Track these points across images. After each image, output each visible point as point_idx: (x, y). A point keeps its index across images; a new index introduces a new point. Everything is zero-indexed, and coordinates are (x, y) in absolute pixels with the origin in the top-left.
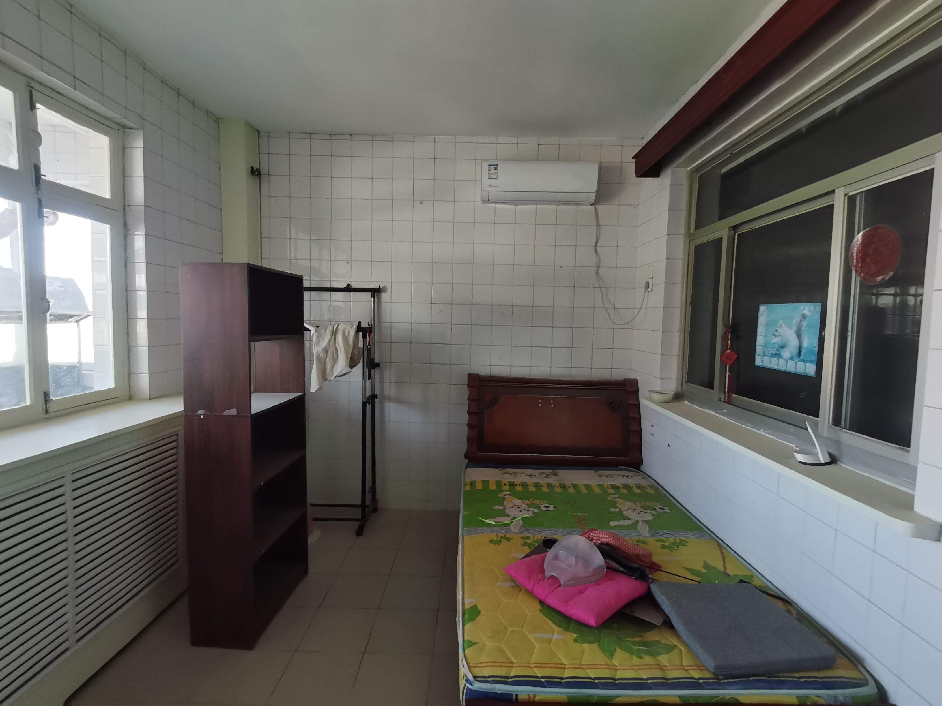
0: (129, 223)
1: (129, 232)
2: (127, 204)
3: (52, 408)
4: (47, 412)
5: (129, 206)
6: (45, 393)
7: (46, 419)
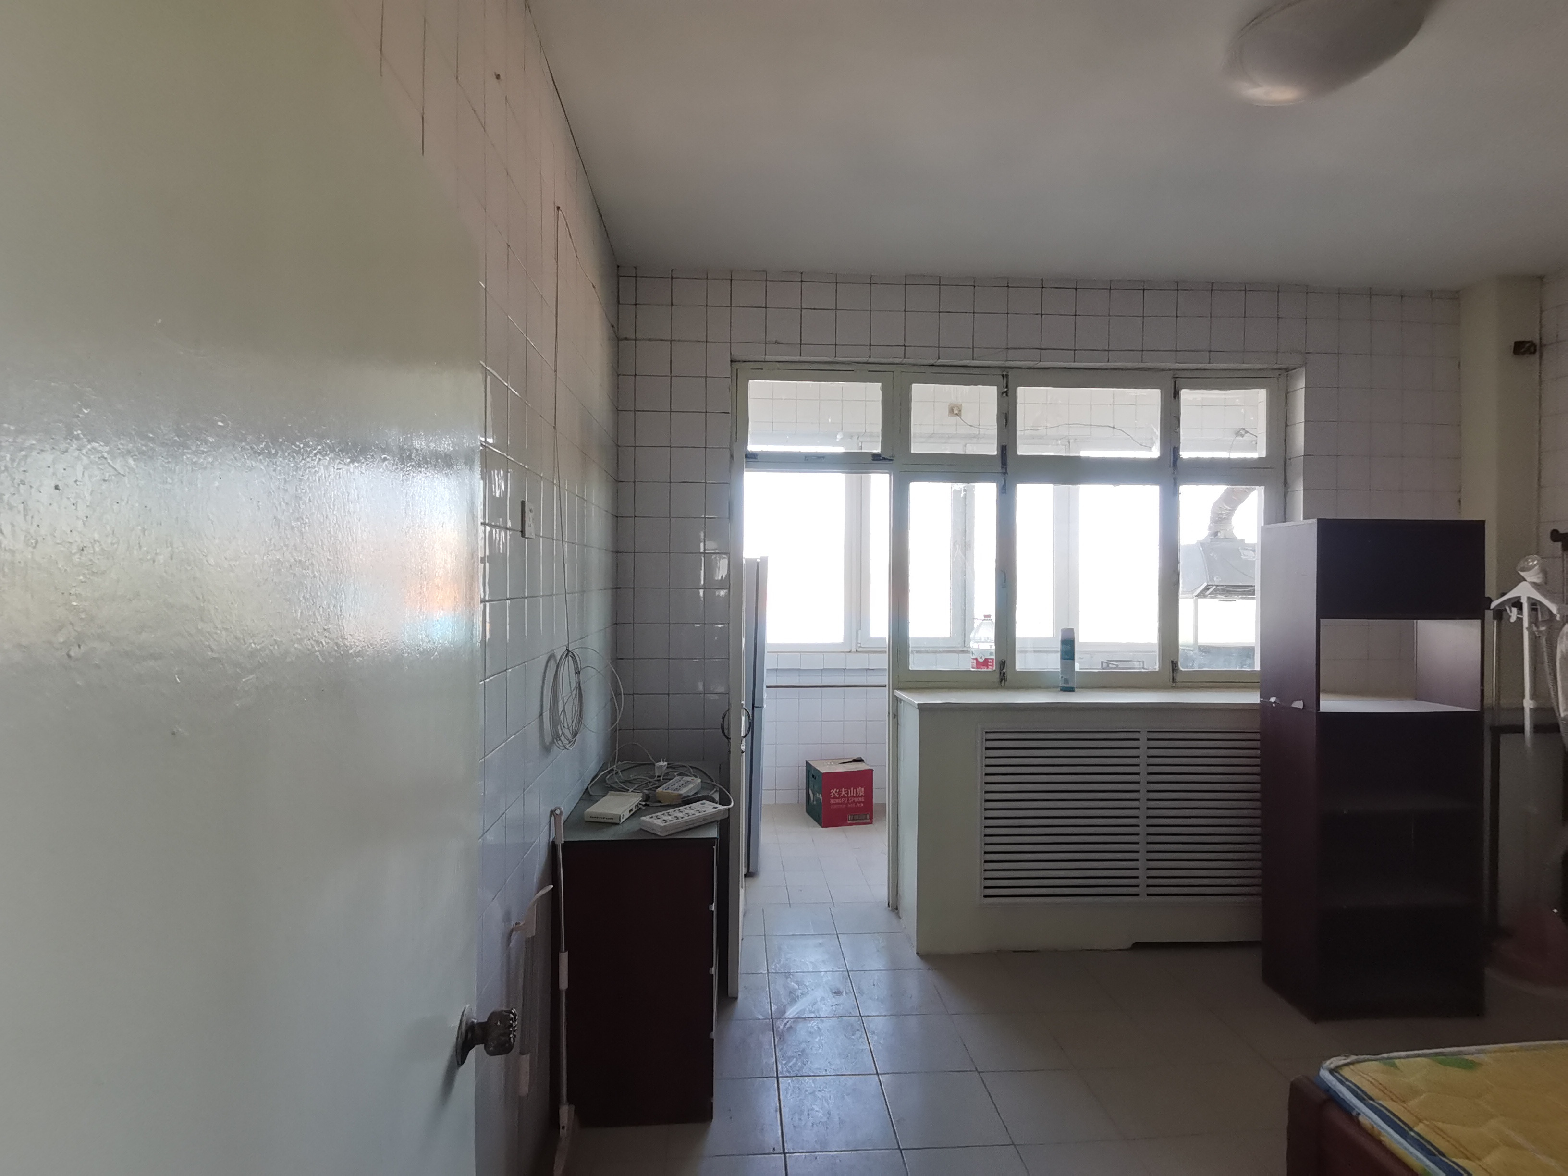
0: (1289, 481)
1: (1289, 490)
2: (1288, 458)
3: (1179, 678)
4: (1174, 680)
5: (1290, 459)
6: (1172, 662)
7: (1173, 687)
